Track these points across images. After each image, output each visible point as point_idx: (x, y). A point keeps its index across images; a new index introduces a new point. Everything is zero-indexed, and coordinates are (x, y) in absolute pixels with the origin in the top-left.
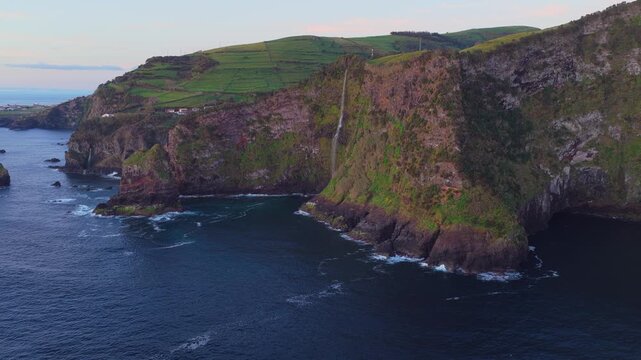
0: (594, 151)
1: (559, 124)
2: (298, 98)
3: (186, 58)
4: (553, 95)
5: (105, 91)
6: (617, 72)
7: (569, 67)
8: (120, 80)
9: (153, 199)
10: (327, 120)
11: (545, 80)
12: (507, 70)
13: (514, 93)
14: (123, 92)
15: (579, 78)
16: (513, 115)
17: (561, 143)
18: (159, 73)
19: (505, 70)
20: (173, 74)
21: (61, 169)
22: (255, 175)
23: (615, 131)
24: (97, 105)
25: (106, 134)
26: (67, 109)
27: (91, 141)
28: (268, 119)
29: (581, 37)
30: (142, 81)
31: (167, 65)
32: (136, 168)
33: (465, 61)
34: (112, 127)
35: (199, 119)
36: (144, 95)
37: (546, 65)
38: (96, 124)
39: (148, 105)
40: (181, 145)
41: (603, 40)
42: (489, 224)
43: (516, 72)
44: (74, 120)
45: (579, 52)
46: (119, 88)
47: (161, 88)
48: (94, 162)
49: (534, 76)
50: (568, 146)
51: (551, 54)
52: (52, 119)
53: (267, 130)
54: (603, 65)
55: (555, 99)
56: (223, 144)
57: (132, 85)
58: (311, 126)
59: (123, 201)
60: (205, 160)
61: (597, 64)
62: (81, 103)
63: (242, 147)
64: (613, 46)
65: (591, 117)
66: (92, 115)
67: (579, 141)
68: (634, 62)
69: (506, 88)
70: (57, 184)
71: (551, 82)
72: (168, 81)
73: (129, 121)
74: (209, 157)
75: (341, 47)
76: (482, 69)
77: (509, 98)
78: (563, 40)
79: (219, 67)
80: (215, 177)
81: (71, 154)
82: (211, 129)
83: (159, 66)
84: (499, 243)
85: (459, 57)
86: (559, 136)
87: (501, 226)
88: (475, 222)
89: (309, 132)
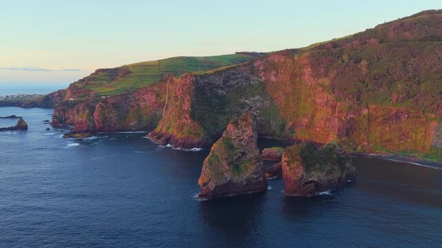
0: (258, 111)
1: (242, 101)
2: (151, 91)
3: (116, 69)
4: (240, 90)
5: (73, 87)
6: (267, 81)
7: (248, 79)
8: (81, 81)
9: (86, 131)
10: (162, 100)
11: (237, 84)
12: (219, 80)
13: (222, 89)
14: (82, 88)
15: (252, 83)
16: (221, 98)
17: (243, 108)
18: (102, 78)
19: (219, 81)
20: (108, 78)
21: (50, 124)
22: (132, 124)
23: (267, 103)
24: (69, 94)
25: (71, 108)
26: (53, 97)
27: (64, 111)
28: (138, 100)
29: (253, 67)
30: (93, 82)
31: (105, 73)
32: (80, 119)
33: (198, 77)
34: (74, 105)
35: (109, 100)
36: (92, 89)
37: (237, 78)
38: (67, 103)
39: (92, 94)
40: (101, 111)
41: (262, 68)
42: (195, 134)
43: (223, 81)
44: (57, 103)
45: (252, 72)
46: (80, 86)
47: (101, 85)
48: (65, 120)
49: (232, 83)
50: (246, 109)
51: (239, 74)
52: (45, 102)
53: (138, 104)
54: (261, 78)
55: (241, 91)
56: (119, 111)
57: (87, 84)
58: (156, 103)
59: (75, 133)
60: (111, 118)
61: (259, 77)
62: (61, 93)
63: (127, 112)
64: (265, 70)
65: (256, 98)
66: (66, 99)
67: (251, 108)
68: (273, 77)
69: (218, 87)
70: (48, 129)
71: (240, 85)
72: (105, 82)
73: (82, 102)
74: (113, 116)
75: (200, 62)
76: (206, 81)
77: (220, 91)
78: (244, 69)
79: (131, 74)
80: (115, 125)
81: (55, 117)
82: (114, 104)
83: (101, 73)
84: (197, 140)
85: (195, 76)
86: (243, 106)
87: (199, 135)
88: (191, 133)
89: (155, 105)
